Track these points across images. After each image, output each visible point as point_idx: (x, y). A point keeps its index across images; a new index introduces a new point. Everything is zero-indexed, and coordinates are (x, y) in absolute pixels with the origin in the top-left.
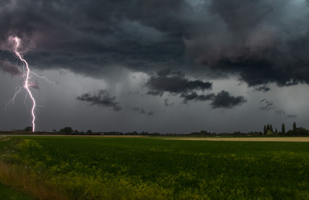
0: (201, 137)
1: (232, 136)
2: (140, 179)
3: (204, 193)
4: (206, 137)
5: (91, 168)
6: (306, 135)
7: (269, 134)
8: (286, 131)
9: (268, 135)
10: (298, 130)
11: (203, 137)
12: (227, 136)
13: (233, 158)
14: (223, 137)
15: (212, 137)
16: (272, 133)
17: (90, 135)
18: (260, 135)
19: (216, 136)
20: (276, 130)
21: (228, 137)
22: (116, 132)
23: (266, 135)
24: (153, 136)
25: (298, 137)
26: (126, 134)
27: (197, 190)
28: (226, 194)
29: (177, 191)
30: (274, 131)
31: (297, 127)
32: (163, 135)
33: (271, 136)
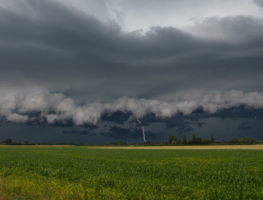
0: (118, 146)
1: (143, 145)
2: (68, 181)
3: (120, 192)
4: (122, 146)
6: (204, 144)
7: (173, 143)
8: (187, 141)
9: (172, 144)
10: (197, 140)
11: (119, 146)
12: (139, 145)
13: (144, 163)
14: (136, 146)
15: (127, 146)
16: (176, 142)
17: (26, 145)
18: (166, 144)
19: (130, 145)
20: (179, 141)
22: (48, 143)
23: (171, 144)
24: (79, 146)
25: (197, 145)
26: (56, 144)
27: (115, 189)
28: (138, 192)
29: (97, 190)
30: (178, 141)
31: (196, 138)
33: (175, 145)
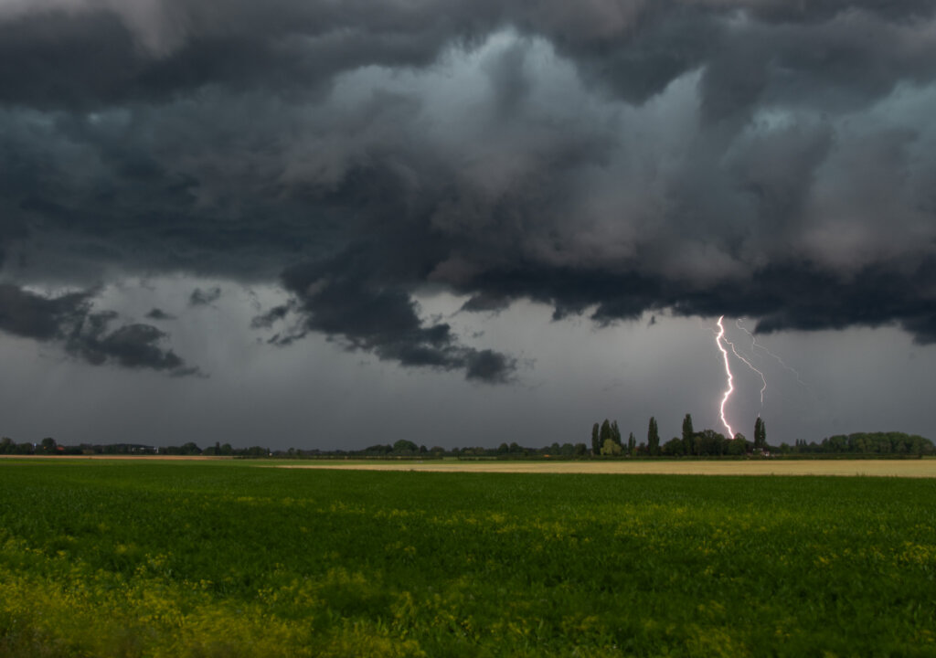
0: (397, 459)
1: (495, 458)
2: (206, 590)
3: (407, 634)
4: (412, 459)
5: (52, 556)
6: (725, 453)
7: (608, 452)
8: (661, 443)
9: (605, 454)
10: (698, 438)
11: (402, 459)
12: (477, 458)
13: (495, 526)
14: (465, 460)
15: (433, 459)
16: (617, 448)
17: (49, 453)
18: (580, 453)
19: (445, 458)
20: (630, 440)
21: (482, 460)
22: (133, 446)
23: (599, 453)
24: (248, 458)
25: (698, 459)
26: (164, 452)
27: (385, 625)
28: (473, 637)
29: (320, 627)
30: (625, 440)
31: (696, 430)
32: (278, 455)
33: (615, 457)
